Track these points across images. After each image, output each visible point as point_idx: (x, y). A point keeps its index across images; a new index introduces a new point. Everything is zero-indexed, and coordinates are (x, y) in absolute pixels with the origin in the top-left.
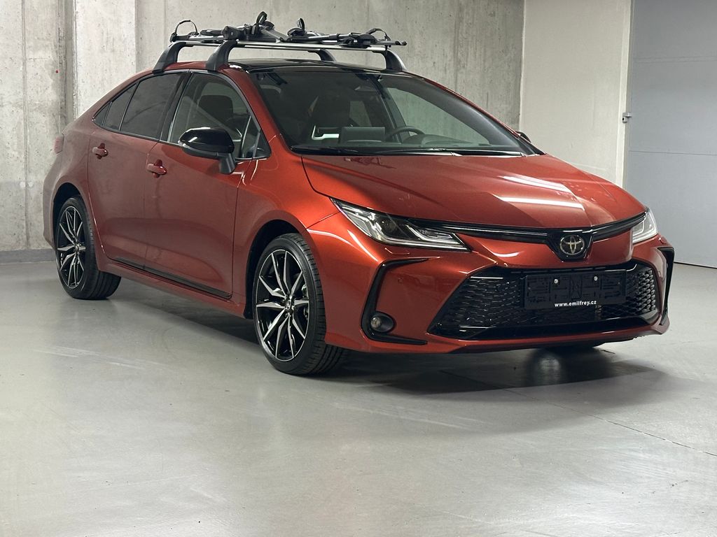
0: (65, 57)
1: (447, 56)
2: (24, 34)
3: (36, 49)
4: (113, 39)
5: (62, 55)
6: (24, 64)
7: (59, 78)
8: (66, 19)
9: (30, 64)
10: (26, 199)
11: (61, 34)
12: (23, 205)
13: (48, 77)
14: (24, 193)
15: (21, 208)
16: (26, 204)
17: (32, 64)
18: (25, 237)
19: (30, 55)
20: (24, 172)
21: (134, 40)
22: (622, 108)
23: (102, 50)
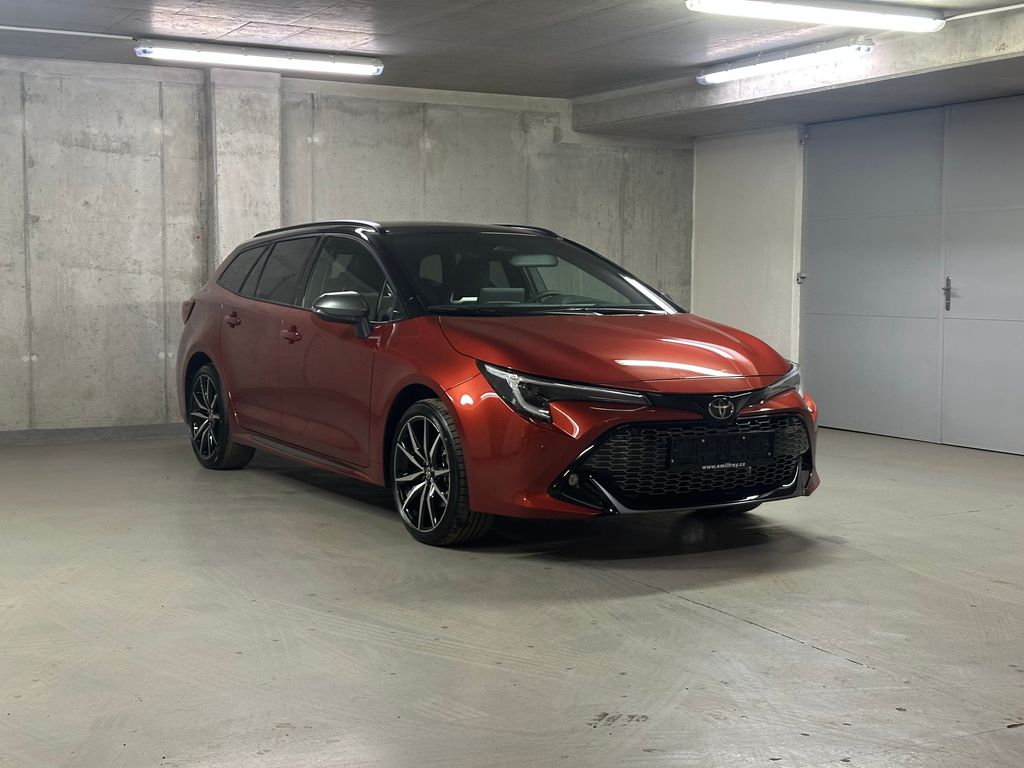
0: (207, 222)
1: (612, 216)
2: (163, 199)
3: (176, 214)
4: (257, 203)
5: (204, 220)
6: (164, 229)
7: (200, 242)
8: (208, 182)
9: (170, 230)
10: (166, 370)
11: (203, 198)
12: (162, 376)
13: (189, 243)
14: (163, 363)
15: (160, 379)
16: (166, 376)
17: (172, 229)
18: (164, 411)
19: (170, 220)
20: (163, 343)
21: (278, 203)
22: (796, 268)
23: (245, 213)
